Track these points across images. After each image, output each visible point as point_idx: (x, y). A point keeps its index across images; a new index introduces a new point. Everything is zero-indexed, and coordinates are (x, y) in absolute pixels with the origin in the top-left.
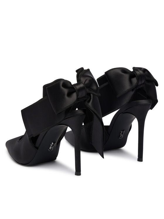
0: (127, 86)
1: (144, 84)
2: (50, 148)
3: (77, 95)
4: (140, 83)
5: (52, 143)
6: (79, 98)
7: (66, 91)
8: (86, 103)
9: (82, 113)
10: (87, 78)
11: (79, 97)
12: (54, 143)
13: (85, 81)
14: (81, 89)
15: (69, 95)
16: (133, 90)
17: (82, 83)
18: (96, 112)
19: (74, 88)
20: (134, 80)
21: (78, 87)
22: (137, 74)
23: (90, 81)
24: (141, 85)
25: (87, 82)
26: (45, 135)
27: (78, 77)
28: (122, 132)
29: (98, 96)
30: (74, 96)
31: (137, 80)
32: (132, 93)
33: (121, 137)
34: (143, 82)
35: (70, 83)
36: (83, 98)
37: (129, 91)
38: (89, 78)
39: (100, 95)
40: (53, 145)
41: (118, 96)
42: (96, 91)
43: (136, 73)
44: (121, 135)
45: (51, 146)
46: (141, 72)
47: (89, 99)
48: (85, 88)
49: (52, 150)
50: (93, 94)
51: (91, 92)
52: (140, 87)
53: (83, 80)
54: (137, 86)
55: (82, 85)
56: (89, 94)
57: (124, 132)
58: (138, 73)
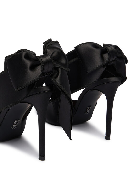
0: (98, 62)
1: (115, 60)
2: (14, 126)
3: (43, 69)
4: (111, 60)
5: (16, 121)
6: (44, 73)
7: (29, 63)
8: (53, 78)
9: (49, 90)
10: (55, 50)
11: (45, 71)
12: (18, 121)
13: (52, 52)
14: (47, 62)
15: (33, 68)
16: (104, 66)
17: (49, 55)
18: (64, 90)
19: (39, 60)
20: (106, 56)
21: (44, 60)
22: (108, 50)
23: (58, 53)
24: (112, 61)
25: (55, 54)
26: (7, 112)
27: (44, 48)
28: (88, 108)
29: (67, 71)
30: (39, 69)
31: (109, 56)
32: (103, 70)
33: (87, 113)
34: (114, 58)
35: (35, 54)
36: (49, 72)
37: (99, 68)
38: (57, 50)
39: (69, 70)
40: (17, 123)
41: (88, 72)
42: (65, 65)
43: (107, 48)
44: (88, 110)
45: (14, 124)
46: (113, 48)
47: (56, 74)
48: (53, 61)
49: (16, 128)
50: (62, 69)
51: (59, 66)
52: (111, 64)
53: (50, 51)
54: (109, 62)
55: (48, 58)
56: (56, 69)
57: (91, 108)
58: (109, 48)
